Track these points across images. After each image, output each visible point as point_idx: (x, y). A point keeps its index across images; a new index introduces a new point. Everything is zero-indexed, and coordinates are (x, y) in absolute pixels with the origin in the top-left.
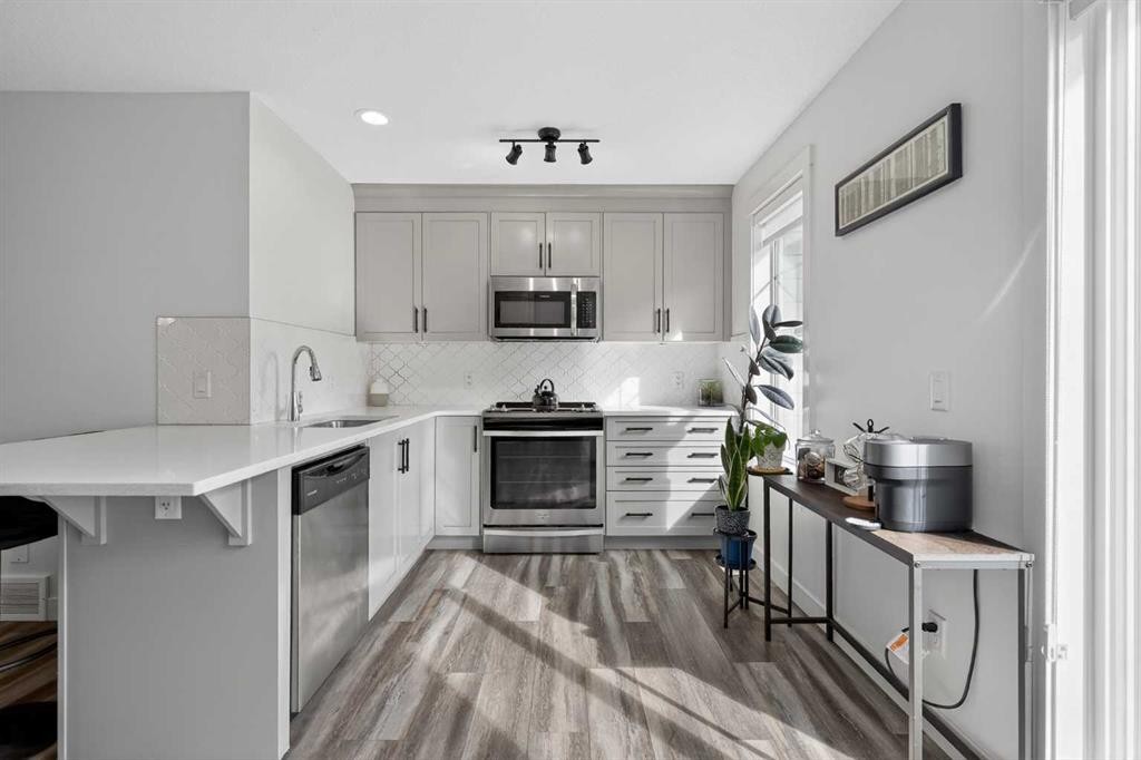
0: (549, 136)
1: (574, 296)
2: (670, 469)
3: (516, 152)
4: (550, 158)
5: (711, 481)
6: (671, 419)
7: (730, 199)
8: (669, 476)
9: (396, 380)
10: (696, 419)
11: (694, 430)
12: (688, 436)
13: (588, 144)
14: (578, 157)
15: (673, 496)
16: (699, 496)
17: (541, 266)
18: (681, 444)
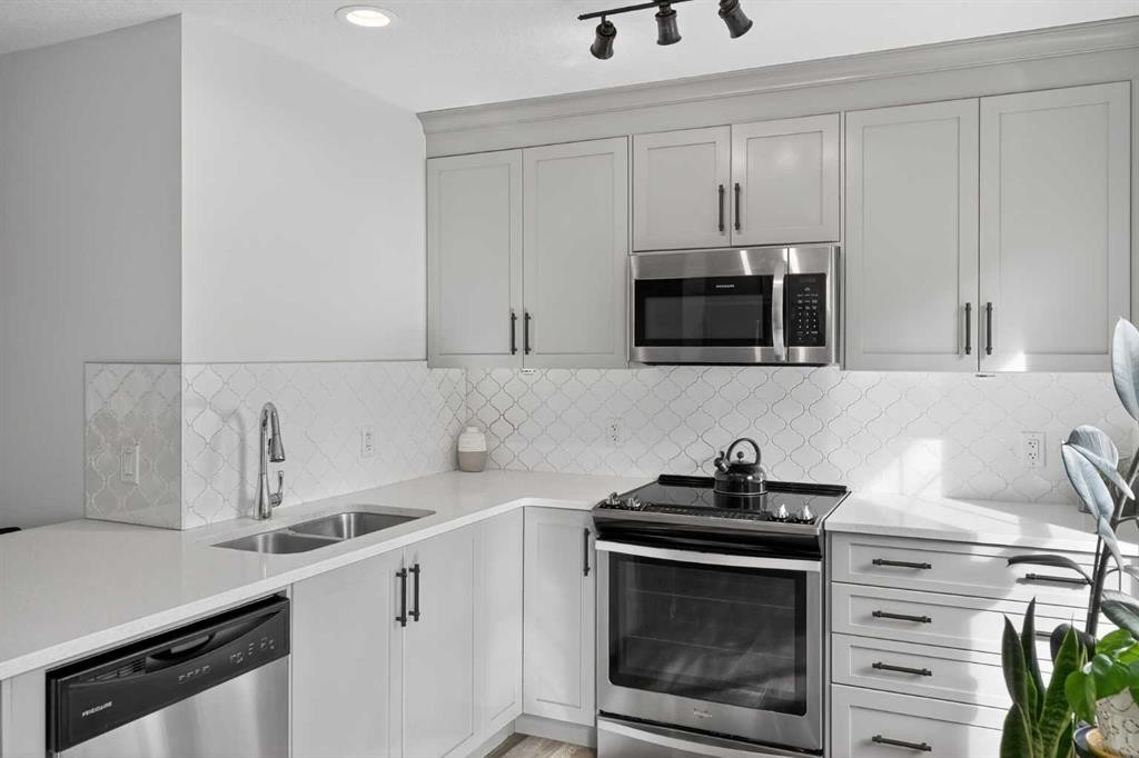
1: (778, 283)
2: (973, 655)
3: (606, 33)
4: (668, 37)
6: (976, 549)
8: (972, 671)
9: (501, 428)
11: (1032, 580)
12: (1019, 587)
14: (722, 26)
15: (985, 716)
17: (722, 227)
18: (1000, 605)
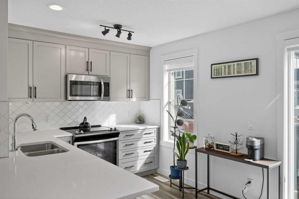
0: (118, 27)
1: (102, 84)
2: (139, 148)
4: (118, 36)
5: (150, 151)
6: (139, 131)
7: (149, 52)
8: (138, 151)
10: (146, 130)
11: (146, 134)
12: (144, 135)
13: (132, 33)
14: (127, 37)
15: (140, 158)
16: (147, 157)
17: (87, 71)
18: (142, 139)
